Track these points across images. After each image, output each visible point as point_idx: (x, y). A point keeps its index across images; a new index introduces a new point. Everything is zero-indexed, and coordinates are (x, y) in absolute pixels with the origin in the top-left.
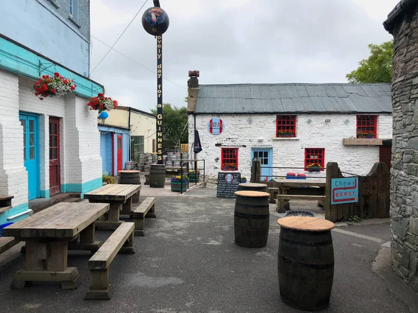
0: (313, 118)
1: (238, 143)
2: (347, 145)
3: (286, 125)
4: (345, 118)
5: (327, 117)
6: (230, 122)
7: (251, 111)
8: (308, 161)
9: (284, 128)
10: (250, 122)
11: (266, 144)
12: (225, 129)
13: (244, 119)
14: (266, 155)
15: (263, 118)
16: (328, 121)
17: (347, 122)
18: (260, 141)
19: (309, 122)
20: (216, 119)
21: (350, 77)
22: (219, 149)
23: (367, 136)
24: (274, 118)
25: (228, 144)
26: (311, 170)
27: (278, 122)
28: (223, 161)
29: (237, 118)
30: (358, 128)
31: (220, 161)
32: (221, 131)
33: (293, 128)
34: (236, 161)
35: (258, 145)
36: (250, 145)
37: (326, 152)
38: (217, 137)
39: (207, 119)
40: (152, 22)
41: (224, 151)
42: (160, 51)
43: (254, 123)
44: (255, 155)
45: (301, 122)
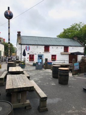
0: (54, 47)
1: (34, 53)
2: (62, 54)
3: (47, 48)
4: (61, 47)
5: (57, 47)
6: (32, 47)
7: (38, 44)
8: (52, 58)
9: (46, 49)
10: (37, 47)
11: (42, 53)
12: (30, 49)
13: (36, 46)
14: (42, 56)
15: (41, 46)
16: (57, 48)
17: (62, 48)
18: (40, 53)
19: (53, 48)
20: (28, 46)
21: (57, 36)
22: (29, 55)
23: (66, 52)
24: (44, 46)
25: (31, 53)
26: (53, 61)
27: (45, 48)
28: (30, 59)
29: (34, 46)
30: (64, 50)
31: (29, 58)
32: (29, 50)
33: (48, 49)
34: (33, 58)
35: (40, 54)
36: (37, 54)
37: (57, 56)
38: (28, 51)
39: (25, 46)
40: (8, 15)
41: (30, 55)
42: (9, 24)
43: (38, 48)
44: (39, 56)
45: (51, 48)
